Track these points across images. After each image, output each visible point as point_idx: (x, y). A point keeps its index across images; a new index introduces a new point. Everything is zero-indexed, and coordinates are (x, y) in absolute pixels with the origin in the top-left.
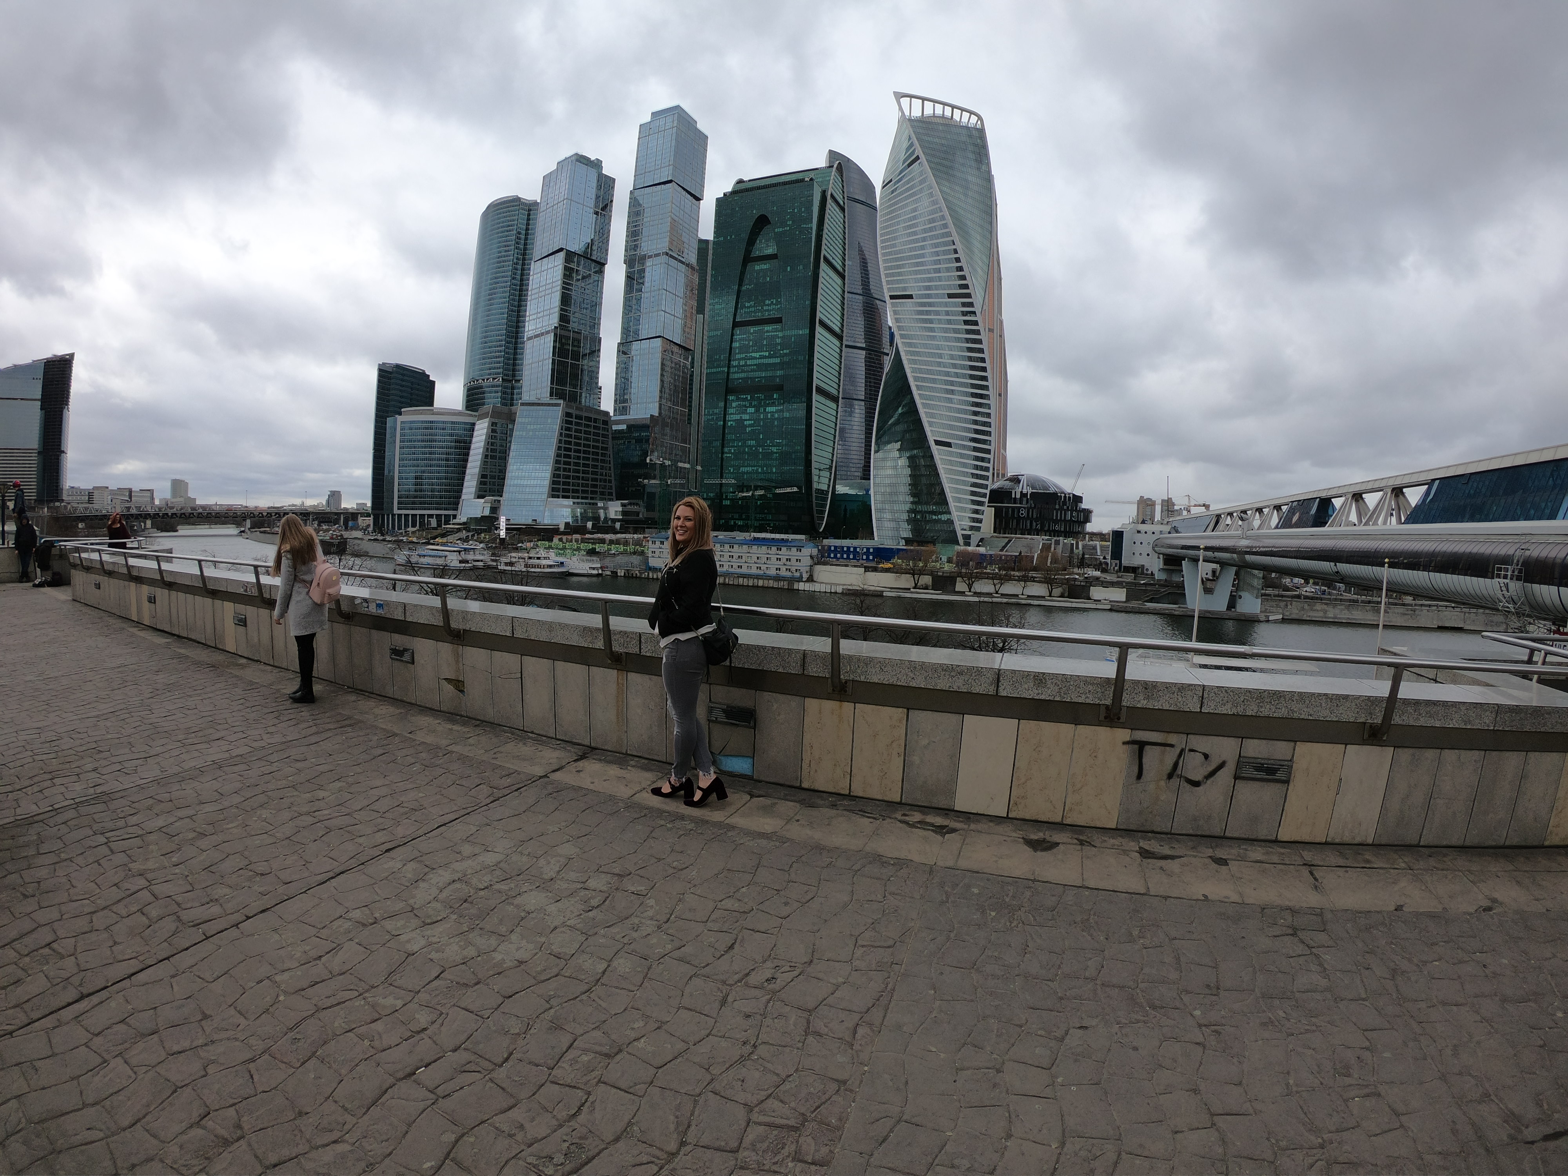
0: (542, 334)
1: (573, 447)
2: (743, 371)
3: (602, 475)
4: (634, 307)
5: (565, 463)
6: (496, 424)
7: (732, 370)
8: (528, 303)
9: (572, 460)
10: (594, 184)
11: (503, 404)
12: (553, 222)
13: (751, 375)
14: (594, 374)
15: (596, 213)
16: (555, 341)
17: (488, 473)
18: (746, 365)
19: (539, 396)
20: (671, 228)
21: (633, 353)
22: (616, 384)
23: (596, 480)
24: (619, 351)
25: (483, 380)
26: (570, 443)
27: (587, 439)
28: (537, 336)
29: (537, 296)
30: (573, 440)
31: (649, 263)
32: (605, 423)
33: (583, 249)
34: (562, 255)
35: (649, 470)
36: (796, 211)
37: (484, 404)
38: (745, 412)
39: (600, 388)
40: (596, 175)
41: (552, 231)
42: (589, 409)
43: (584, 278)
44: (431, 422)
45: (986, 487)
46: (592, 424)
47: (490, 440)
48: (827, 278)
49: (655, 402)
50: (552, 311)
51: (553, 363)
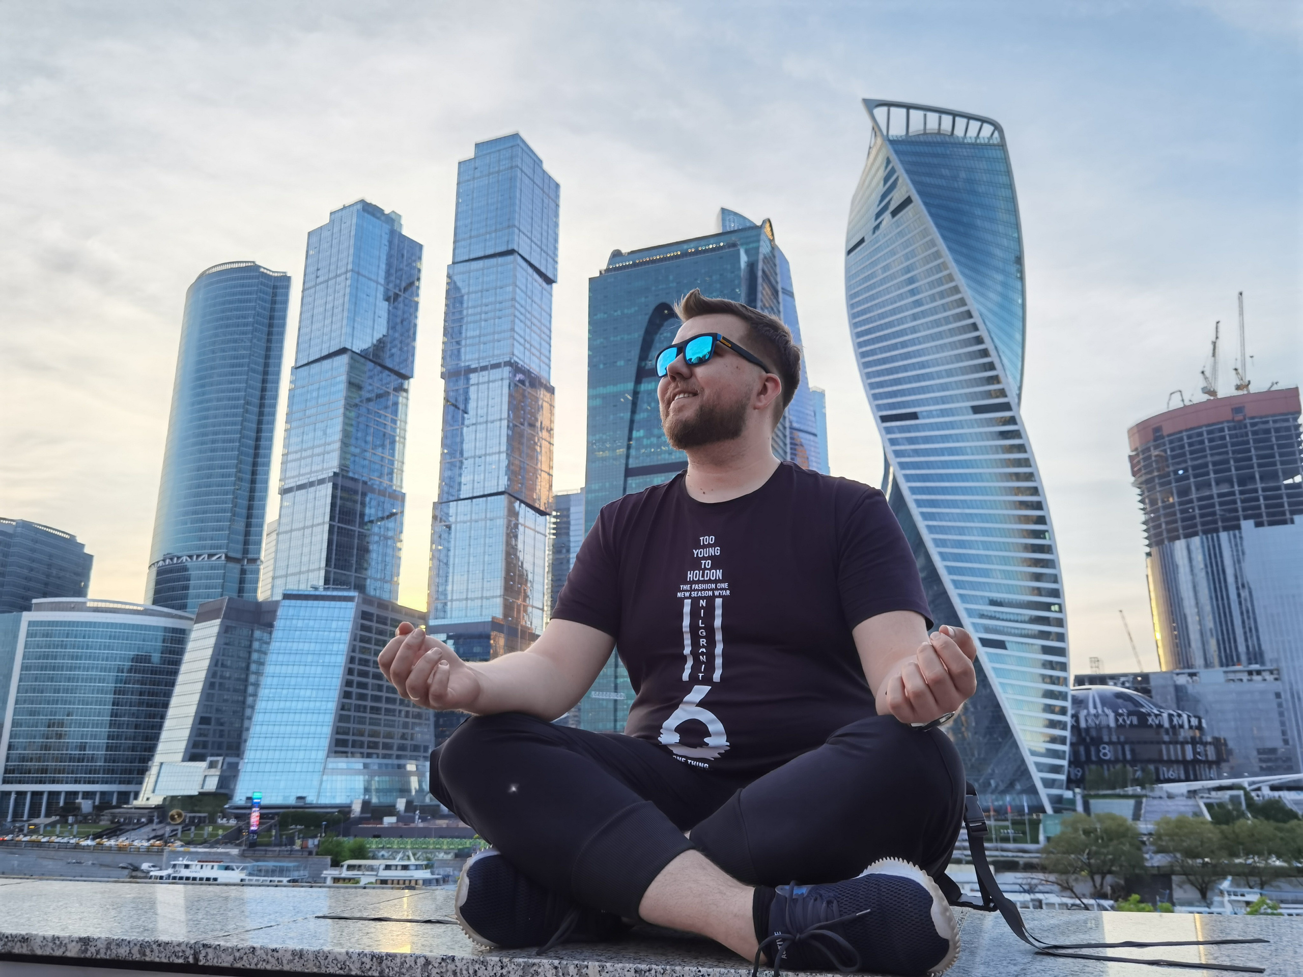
0: (312, 484)
6: (231, 629)
16: (334, 497)
19: (304, 583)
24: (434, 514)
25: (189, 557)
26: (367, 663)
29: (298, 423)
37: (196, 597)
41: (328, 321)
44: (82, 624)
49: (496, 597)
50: (328, 448)
51: (330, 531)
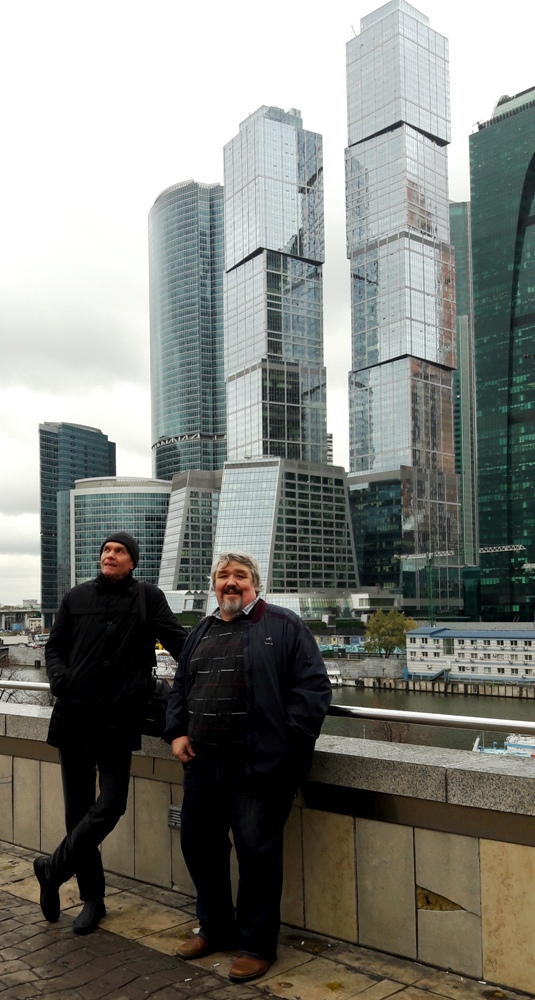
0: (247, 371)
1: (298, 517)
3: (338, 552)
4: (366, 318)
5: (289, 539)
6: (197, 494)
8: (225, 331)
9: (298, 535)
10: (293, 148)
11: (205, 468)
12: (245, 212)
14: (320, 417)
15: (302, 190)
16: (264, 380)
17: (190, 557)
19: (249, 454)
20: (410, 196)
21: (371, 383)
22: (351, 430)
23: (331, 559)
24: (351, 383)
25: (177, 438)
26: (293, 513)
27: (314, 506)
28: (240, 375)
29: (234, 320)
30: (297, 509)
31: (382, 251)
32: (339, 482)
33: (290, 246)
34: (262, 258)
35: (405, 543)
37: (178, 470)
39: (331, 437)
40: (295, 133)
41: (246, 226)
42: (317, 466)
43: (295, 286)
44: (115, 495)
46: (322, 485)
47: (190, 515)
49: (406, 448)
50: (257, 339)
51: (264, 409)
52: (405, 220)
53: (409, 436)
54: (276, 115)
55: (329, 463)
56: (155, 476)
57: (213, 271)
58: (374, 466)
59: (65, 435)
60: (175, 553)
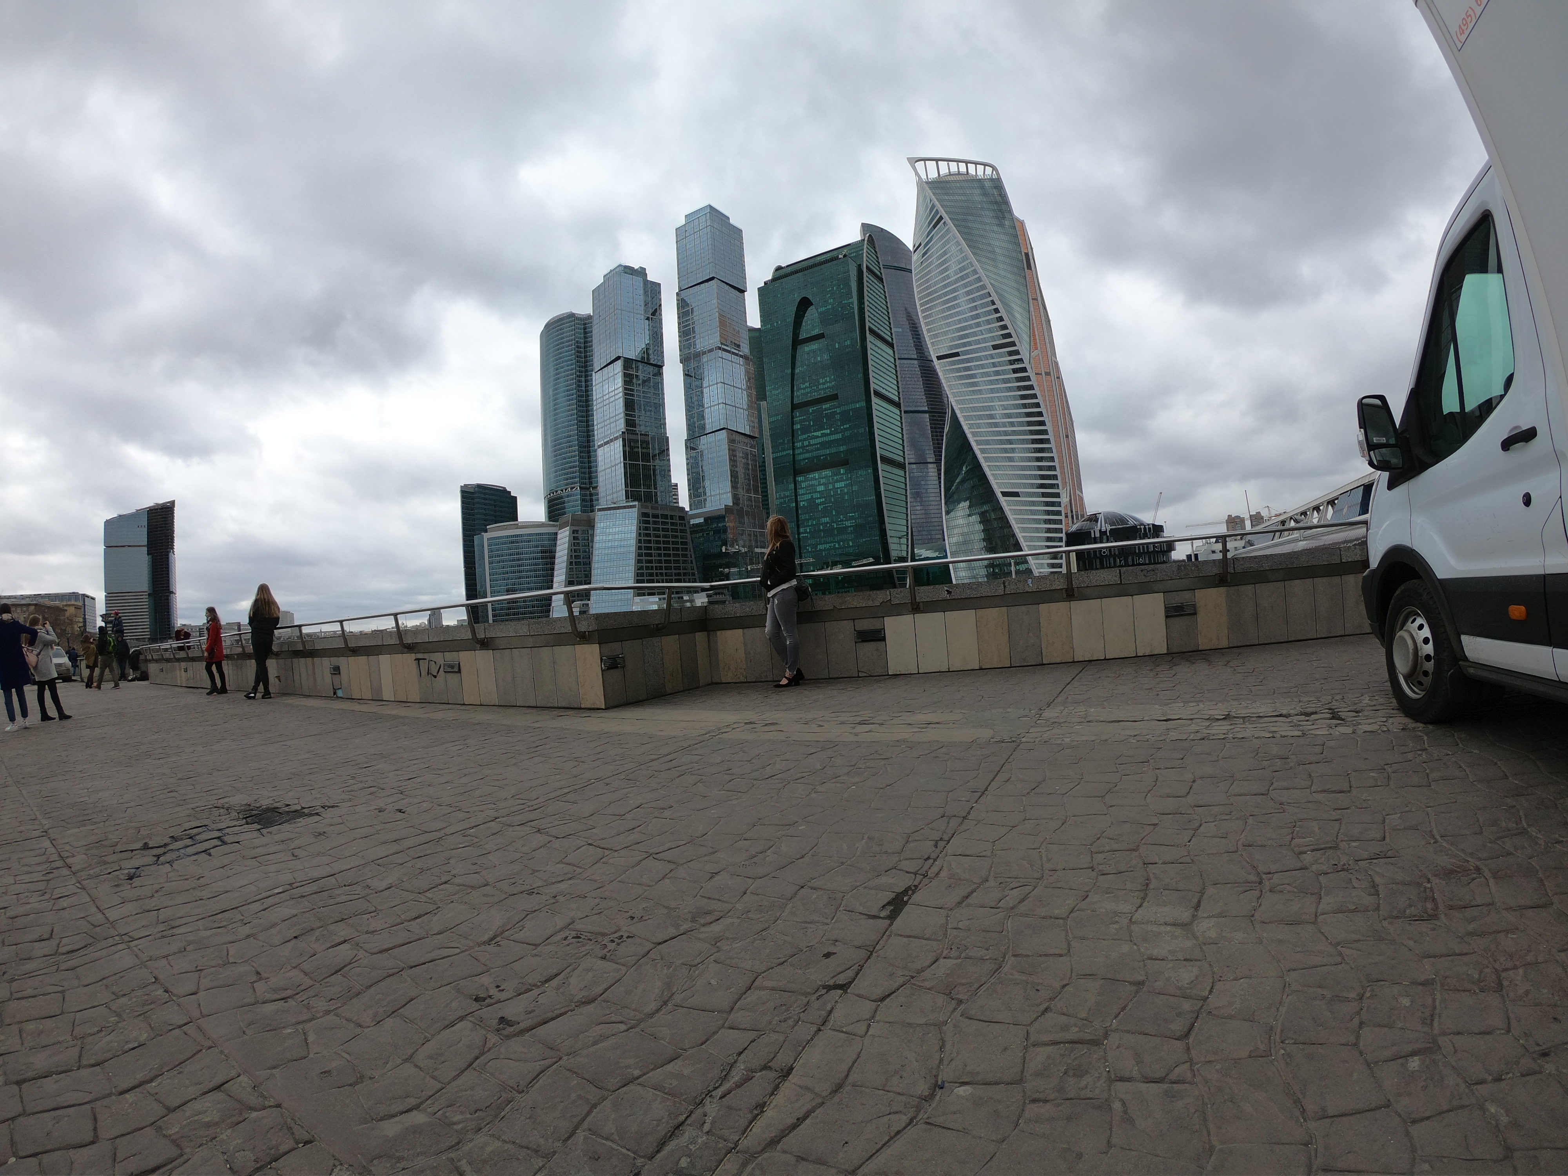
0: (611, 441)
2: (808, 452)
3: (684, 569)
4: (696, 403)
5: (647, 561)
6: (577, 531)
7: (797, 451)
8: (595, 413)
9: (653, 558)
10: (642, 292)
11: (583, 511)
12: (607, 334)
13: (815, 454)
14: (666, 472)
15: (648, 319)
16: (624, 446)
17: (574, 579)
18: (810, 445)
19: (615, 500)
20: (720, 322)
21: (701, 448)
22: (689, 480)
23: (679, 574)
24: (687, 447)
25: (562, 490)
26: (649, 542)
27: (664, 536)
28: (607, 443)
29: (601, 405)
31: (705, 359)
32: (682, 518)
33: (640, 355)
34: (619, 363)
36: (835, 288)
37: (565, 513)
38: (816, 492)
39: (675, 486)
40: (643, 282)
41: (608, 342)
42: (666, 507)
43: (644, 382)
44: (518, 536)
45: (1060, 531)
46: (669, 521)
47: (573, 547)
48: (876, 349)
49: (727, 493)
50: (617, 418)
51: (625, 467)
52: (718, 339)
53: (729, 484)
54: (628, 270)
55: (676, 505)
56: (547, 519)
57: (586, 371)
58: (707, 505)
59: (479, 492)
60: (564, 577)
